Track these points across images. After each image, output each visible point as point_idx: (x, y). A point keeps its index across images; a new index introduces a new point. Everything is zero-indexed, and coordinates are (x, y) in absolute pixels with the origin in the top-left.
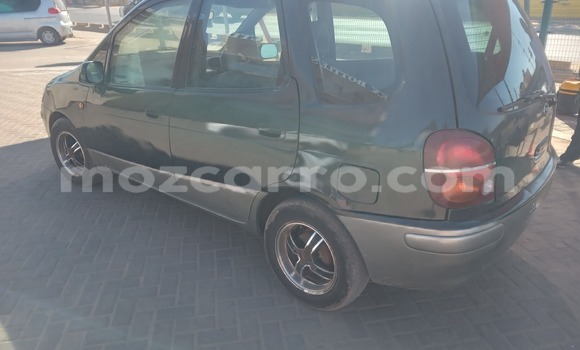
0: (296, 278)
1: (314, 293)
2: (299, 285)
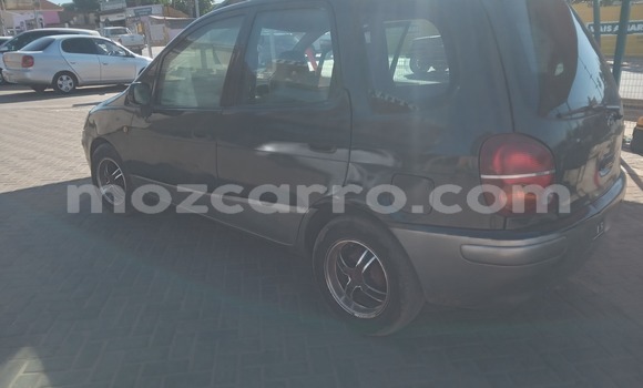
0: (346, 301)
1: (364, 316)
2: (349, 310)
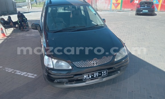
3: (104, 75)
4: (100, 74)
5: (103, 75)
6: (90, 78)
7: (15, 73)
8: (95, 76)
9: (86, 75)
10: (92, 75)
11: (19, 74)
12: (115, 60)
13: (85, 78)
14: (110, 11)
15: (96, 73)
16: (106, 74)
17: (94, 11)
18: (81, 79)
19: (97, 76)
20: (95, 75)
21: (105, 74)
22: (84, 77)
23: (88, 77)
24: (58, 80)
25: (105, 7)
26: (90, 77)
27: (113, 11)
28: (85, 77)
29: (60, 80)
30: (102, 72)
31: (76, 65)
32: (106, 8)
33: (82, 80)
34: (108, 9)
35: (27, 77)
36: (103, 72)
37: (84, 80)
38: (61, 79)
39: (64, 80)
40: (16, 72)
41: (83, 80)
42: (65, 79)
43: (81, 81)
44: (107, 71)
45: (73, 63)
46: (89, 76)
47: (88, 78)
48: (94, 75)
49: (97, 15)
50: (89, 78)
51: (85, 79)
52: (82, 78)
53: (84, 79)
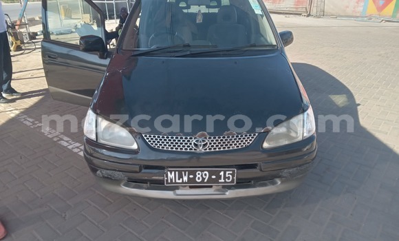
3: (225, 182)
4: (214, 177)
5: (222, 180)
6: (185, 183)
7: (58, 141)
8: (199, 178)
9: (173, 173)
10: (191, 176)
11: (65, 144)
12: (266, 145)
13: (171, 180)
14: (360, 19)
15: (202, 171)
16: (233, 180)
17: (259, 7)
18: (160, 180)
19: (203, 179)
20: (200, 176)
21: (229, 178)
22: (167, 176)
23: (179, 179)
24: (104, 172)
25: (348, 7)
26: (185, 179)
27: (370, 19)
28: (171, 176)
29: (108, 171)
30: (220, 171)
31: (150, 141)
32: (349, 11)
33: (161, 182)
34: (354, 15)
35: (76, 153)
36: (222, 173)
37: (167, 183)
38: (111, 172)
39: (117, 175)
40: (62, 139)
41: (164, 184)
42: (118, 173)
43: (159, 185)
44: (234, 171)
45: (143, 135)
46: (181, 177)
47: (177, 181)
48: (195, 176)
49: (265, 17)
50: (183, 182)
51: (171, 182)
52: (162, 178)
53: (167, 180)
